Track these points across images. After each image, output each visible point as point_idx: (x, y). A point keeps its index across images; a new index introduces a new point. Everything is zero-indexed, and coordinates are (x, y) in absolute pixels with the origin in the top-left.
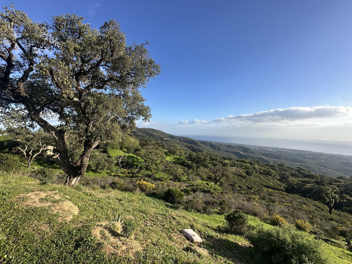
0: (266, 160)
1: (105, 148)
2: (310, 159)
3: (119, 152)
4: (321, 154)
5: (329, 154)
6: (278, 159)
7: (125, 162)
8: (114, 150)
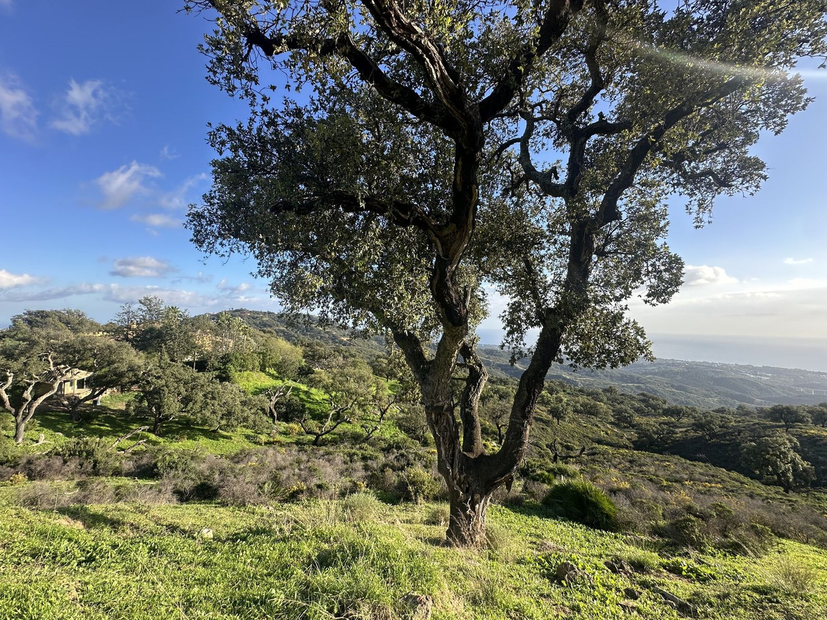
0: (570, 379)
1: (222, 367)
2: (655, 374)
3: (259, 378)
4: (674, 363)
5: (687, 362)
6: (593, 377)
7: (282, 404)
8: (245, 374)
